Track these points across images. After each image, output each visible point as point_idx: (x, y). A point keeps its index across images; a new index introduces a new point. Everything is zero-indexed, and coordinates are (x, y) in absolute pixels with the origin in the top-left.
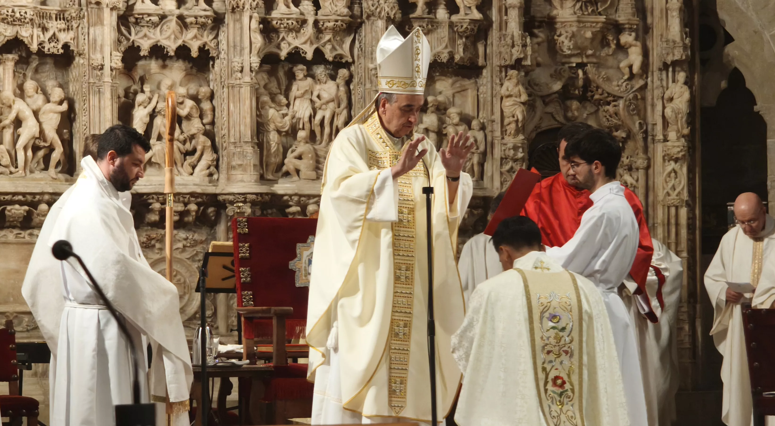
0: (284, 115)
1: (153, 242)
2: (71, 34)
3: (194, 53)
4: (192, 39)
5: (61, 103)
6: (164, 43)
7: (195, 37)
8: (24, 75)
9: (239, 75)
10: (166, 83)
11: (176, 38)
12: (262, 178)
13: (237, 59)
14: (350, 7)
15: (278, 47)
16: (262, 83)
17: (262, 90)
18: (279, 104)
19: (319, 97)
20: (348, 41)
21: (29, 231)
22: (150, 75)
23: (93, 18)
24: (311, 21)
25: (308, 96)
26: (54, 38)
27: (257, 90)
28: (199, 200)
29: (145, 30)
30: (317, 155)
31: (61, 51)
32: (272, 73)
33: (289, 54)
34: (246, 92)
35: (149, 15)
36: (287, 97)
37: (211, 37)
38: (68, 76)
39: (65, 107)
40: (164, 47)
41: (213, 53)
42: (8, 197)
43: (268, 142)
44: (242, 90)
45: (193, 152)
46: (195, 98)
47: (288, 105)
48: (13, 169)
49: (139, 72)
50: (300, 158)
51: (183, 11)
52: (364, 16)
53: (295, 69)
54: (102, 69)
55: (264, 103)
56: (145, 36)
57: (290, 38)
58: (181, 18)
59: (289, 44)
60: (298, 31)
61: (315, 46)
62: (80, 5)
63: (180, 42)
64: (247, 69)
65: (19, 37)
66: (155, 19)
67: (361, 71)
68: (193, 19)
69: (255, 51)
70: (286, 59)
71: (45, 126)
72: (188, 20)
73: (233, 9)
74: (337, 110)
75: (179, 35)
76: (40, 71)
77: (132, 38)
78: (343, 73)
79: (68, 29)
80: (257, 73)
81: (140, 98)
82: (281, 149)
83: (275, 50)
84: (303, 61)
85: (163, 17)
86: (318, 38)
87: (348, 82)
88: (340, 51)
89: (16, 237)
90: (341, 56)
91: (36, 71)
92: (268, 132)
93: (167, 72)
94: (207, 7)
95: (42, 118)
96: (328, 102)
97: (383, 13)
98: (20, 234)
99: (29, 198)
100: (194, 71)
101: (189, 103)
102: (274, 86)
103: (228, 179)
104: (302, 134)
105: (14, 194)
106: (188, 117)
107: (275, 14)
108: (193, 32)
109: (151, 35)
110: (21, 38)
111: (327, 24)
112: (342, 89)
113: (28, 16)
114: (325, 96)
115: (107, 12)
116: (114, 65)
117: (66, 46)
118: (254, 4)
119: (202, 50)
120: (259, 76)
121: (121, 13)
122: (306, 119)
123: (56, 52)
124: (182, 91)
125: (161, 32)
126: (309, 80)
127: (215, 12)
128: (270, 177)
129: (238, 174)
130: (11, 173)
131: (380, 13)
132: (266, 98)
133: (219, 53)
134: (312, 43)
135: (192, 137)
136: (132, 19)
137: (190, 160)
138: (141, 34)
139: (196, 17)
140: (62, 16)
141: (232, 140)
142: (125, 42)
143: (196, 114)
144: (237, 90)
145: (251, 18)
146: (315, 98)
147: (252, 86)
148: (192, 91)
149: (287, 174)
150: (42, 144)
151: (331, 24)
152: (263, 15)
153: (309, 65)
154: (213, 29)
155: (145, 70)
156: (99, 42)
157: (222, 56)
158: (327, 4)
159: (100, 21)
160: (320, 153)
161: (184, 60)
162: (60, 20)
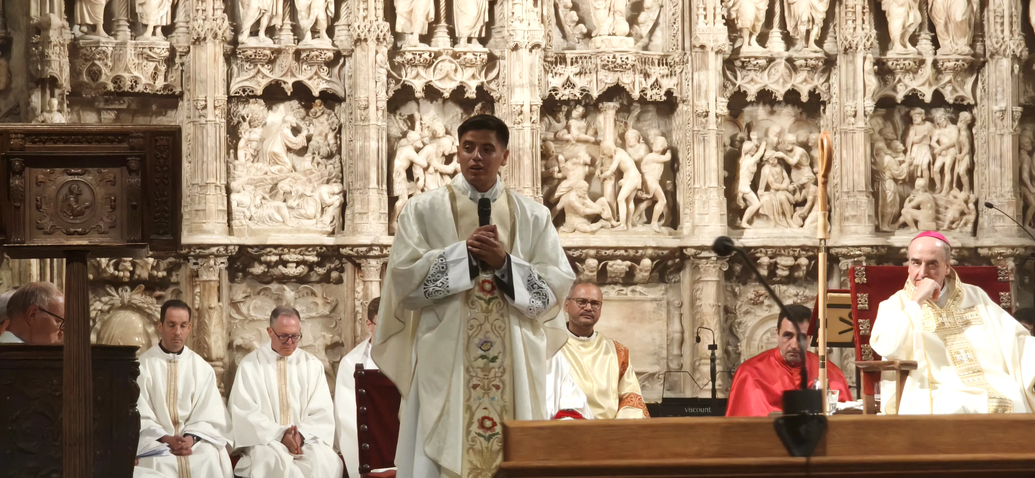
0: (901, 163)
1: (761, 299)
2: (675, 80)
3: (804, 98)
4: (802, 83)
5: (664, 152)
6: (772, 87)
7: (805, 80)
8: (626, 124)
9: (852, 120)
10: (774, 130)
11: (785, 82)
12: (877, 229)
13: (850, 103)
14: (972, 45)
15: (894, 89)
16: (877, 129)
17: (877, 136)
18: (896, 151)
19: (938, 142)
20: (970, 81)
21: (631, 288)
22: (758, 121)
23: (698, 63)
24: (929, 61)
25: (927, 142)
26: (656, 85)
27: (871, 135)
28: (810, 253)
29: (752, 74)
30: (937, 205)
31: (664, 98)
32: (888, 118)
33: (906, 97)
34: (860, 138)
35: (756, 58)
36: (904, 142)
37: (822, 80)
38: (671, 124)
39: (668, 157)
40: (772, 92)
41: (824, 98)
42: (609, 252)
43: (884, 191)
44: (856, 136)
45: (803, 203)
46: (806, 146)
47: (905, 152)
48: (614, 223)
49: (745, 119)
50: (918, 207)
51: (792, 53)
52: (988, 55)
53: (912, 112)
54: (707, 116)
55: (879, 149)
56: (752, 80)
57: (907, 79)
58: (790, 60)
59: (906, 86)
60: (915, 72)
61: (934, 88)
62: (683, 49)
63: (789, 87)
64: (860, 113)
65: (620, 84)
66: (763, 62)
67: (985, 114)
68: (803, 62)
69: (869, 94)
70: (903, 103)
71: (647, 177)
72: (798, 63)
73: (846, 50)
74: (959, 156)
75: (788, 79)
76: (642, 119)
77: (738, 82)
78: (965, 116)
79: (671, 75)
80: (872, 117)
81: (747, 146)
82: (898, 199)
83: (891, 93)
84: (921, 103)
85: (771, 60)
86: (937, 79)
87: (970, 126)
88: (961, 93)
89: (618, 294)
90: (963, 99)
91: (638, 119)
92: (883, 180)
93: (774, 118)
94: (818, 49)
95: (644, 168)
96: (948, 148)
97: (1008, 51)
98: (622, 290)
99: (632, 252)
100: (804, 116)
101: (799, 151)
102: (889, 131)
103: (841, 231)
104: (920, 182)
105: (616, 249)
106: (798, 166)
107: (891, 54)
108: (803, 75)
109: (758, 79)
110: (623, 85)
111: (947, 64)
112: (964, 133)
113: (630, 62)
114: (946, 141)
115: (712, 55)
116: (719, 112)
117: (669, 93)
118: (868, 44)
119: (813, 94)
120: (874, 121)
121: (727, 56)
122: (925, 166)
123: (658, 100)
124: (791, 138)
125: (769, 75)
126: (928, 124)
127: (826, 54)
128: (886, 228)
129: (851, 226)
130: (613, 227)
131: (1005, 50)
132: (881, 144)
133: (831, 97)
134: (930, 85)
135: (802, 187)
136: (738, 63)
137: (800, 211)
138: (747, 79)
139: (806, 60)
140: (664, 62)
141: (845, 189)
142: (731, 87)
143: (806, 162)
144: (849, 136)
145: (865, 58)
146: (934, 144)
147: (866, 131)
148: (802, 138)
149: (904, 225)
150: (645, 196)
151: (951, 64)
152: (877, 56)
153: (928, 108)
154: (824, 71)
155: (751, 117)
156: (703, 89)
157: (834, 100)
158: (947, 42)
159: (705, 66)
160: (941, 202)
161: (793, 105)
162: (663, 65)
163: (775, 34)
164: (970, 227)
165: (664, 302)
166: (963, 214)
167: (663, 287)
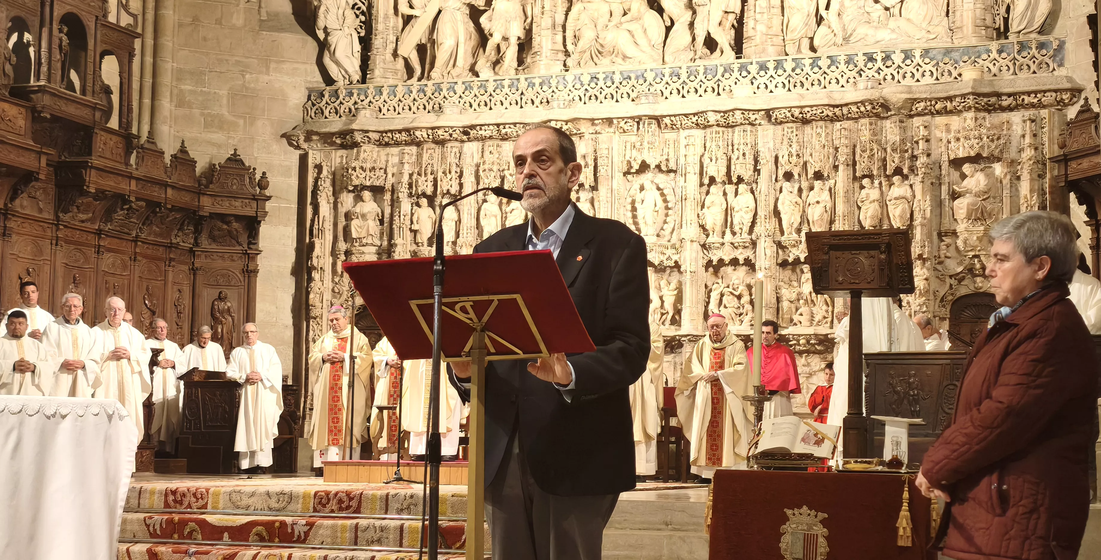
0: (793, 292)
2: (679, 255)
3: (743, 261)
6: (723, 257)
7: (742, 253)
10: (734, 277)
18: (793, 287)
22: (727, 273)
25: (810, 282)
29: (715, 251)
30: (812, 313)
34: (764, 281)
36: (798, 282)
37: (751, 253)
39: (676, 292)
40: (725, 260)
41: (754, 261)
43: (783, 307)
47: (798, 287)
49: (722, 273)
50: (801, 315)
53: (803, 267)
55: (781, 286)
56: (715, 254)
58: (732, 244)
59: (794, 254)
60: (798, 247)
63: (732, 256)
64: (763, 269)
68: (740, 244)
69: (768, 259)
70: (793, 262)
71: (665, 303)
72: (737, 244)
75: (732, 253)
77: (709, 256)
79: (676, 253)
82: (794, 310)
83: (787, 258)
85: (723, 244)
92: (782, 301)
94: (747, 237)
95: (664, 299)
100: (747, 269)
101: (741, 288)
106: (741, 295)
107: (782, 238)
109: (718, 254)
117: (676, 262)
118: (766, 234)
119: (747, 259)
122: (808, 294)
125: (723, 251)
128: (784, 325)
132: (782, 284)
133: (757, 260)
135: (743, 306)
137: (740, 318)
140: (674, 247)
142: (706, 258)
147: (767, 277)
149: (795, 324)
152: (778, 239)
161: (746, 265)
163: (728, 231)
164: (828, 325)
165: (672, 363)
166: (825, 318)
167: (673, 355)
